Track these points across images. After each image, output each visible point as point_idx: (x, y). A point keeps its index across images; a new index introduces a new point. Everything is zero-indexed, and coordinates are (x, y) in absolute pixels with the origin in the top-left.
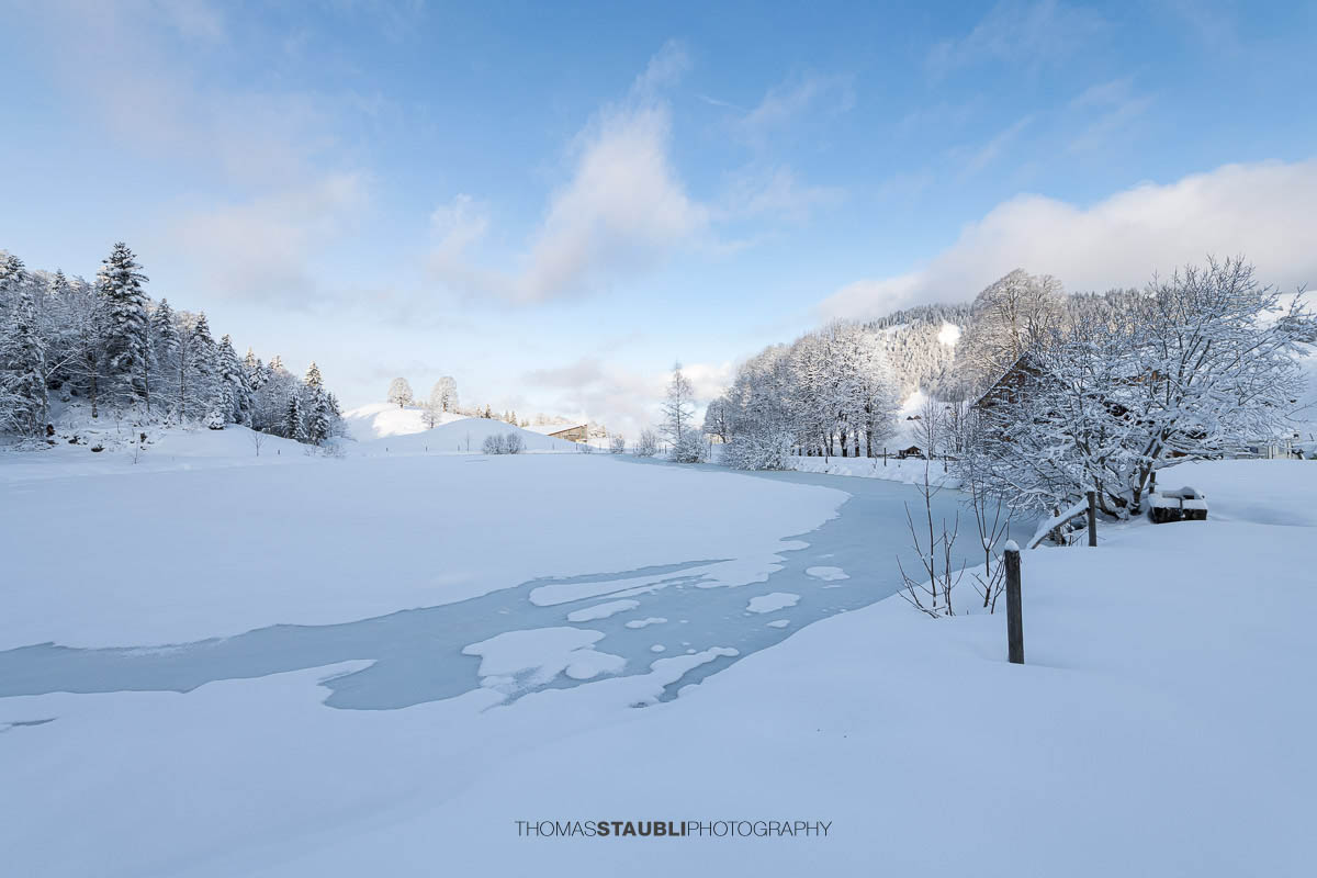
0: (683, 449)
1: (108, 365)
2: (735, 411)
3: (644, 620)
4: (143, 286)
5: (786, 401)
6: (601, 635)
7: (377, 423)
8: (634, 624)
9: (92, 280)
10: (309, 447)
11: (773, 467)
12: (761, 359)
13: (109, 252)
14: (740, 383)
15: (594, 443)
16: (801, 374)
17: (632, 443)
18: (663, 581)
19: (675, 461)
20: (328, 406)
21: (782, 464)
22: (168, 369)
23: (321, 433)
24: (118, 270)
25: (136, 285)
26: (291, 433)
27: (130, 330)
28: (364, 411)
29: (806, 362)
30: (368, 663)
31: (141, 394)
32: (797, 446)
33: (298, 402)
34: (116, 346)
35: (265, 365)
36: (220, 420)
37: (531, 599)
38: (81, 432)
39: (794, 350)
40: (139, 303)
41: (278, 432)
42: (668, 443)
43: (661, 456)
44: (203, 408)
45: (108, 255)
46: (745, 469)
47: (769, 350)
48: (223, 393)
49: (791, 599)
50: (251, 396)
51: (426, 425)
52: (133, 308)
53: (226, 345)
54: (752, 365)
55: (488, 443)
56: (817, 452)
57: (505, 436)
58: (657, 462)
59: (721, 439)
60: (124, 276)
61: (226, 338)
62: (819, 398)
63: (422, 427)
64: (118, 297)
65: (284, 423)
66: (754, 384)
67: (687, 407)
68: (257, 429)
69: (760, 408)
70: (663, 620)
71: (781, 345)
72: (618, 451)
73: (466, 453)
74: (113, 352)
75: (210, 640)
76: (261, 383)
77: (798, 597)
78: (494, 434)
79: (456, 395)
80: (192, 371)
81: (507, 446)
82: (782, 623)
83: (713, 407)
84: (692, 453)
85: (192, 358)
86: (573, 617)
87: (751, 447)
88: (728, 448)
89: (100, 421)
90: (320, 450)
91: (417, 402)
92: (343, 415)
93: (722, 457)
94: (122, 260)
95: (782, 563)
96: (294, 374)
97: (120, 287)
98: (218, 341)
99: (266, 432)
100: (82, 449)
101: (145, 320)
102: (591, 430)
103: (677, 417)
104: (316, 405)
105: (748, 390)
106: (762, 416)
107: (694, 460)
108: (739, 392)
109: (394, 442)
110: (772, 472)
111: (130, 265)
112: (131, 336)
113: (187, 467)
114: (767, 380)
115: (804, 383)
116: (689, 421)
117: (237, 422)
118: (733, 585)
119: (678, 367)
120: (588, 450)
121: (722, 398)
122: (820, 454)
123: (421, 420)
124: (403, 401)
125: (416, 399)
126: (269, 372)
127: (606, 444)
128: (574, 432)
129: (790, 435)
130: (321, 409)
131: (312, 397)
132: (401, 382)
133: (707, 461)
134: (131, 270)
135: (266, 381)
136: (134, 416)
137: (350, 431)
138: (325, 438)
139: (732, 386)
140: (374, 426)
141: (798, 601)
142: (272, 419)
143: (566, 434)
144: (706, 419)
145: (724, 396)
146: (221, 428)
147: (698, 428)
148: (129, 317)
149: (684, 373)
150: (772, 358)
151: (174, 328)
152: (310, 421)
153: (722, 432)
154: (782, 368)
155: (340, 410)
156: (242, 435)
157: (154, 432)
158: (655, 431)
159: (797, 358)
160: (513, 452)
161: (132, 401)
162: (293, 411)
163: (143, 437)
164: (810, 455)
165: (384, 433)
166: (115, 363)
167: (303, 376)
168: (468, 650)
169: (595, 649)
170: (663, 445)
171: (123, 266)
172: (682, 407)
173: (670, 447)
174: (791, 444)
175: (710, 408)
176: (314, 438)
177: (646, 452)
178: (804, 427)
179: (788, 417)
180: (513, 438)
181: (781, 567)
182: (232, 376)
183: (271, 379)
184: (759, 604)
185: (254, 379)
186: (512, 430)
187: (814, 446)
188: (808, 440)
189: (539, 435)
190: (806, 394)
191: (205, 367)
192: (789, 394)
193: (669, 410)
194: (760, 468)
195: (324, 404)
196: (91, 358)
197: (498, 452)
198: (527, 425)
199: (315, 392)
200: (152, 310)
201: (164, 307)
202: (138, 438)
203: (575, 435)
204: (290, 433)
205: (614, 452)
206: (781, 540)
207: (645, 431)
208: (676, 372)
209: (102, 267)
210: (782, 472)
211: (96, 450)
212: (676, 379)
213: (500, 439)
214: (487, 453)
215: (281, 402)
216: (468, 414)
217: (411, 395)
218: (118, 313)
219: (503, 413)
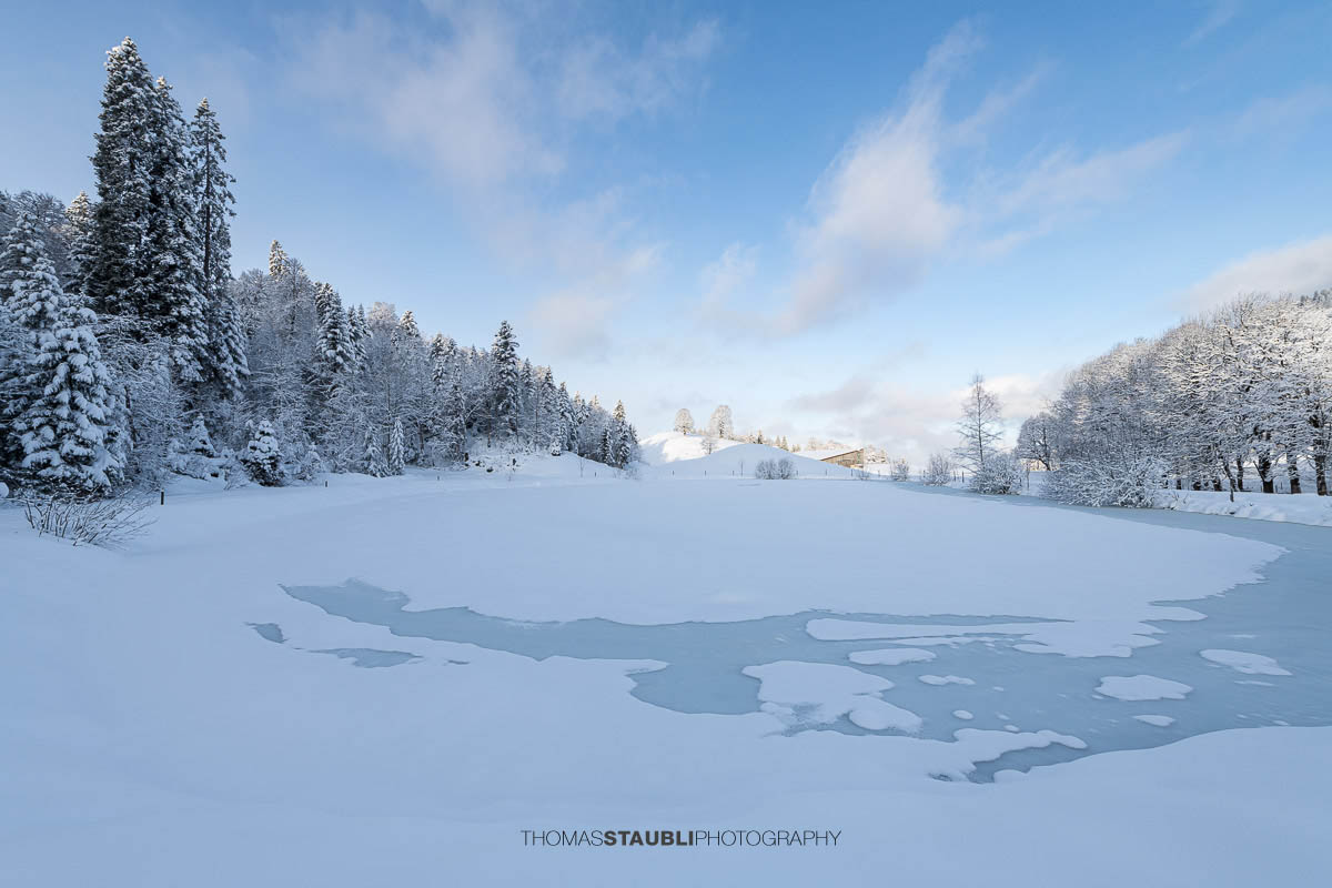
0: (987, 478)
1: (496, 409)
2: (1063, 430)
3: (943, 677)
4: (517, 351)
5: (1150, 415)
6: (888, 684)
7: (666, 449)
8: (930, 679)
9: (489, 350)
10: (616, 470)
11: (1132, 502)
12: (1105, 361)
13: (498, 328)
14: (1072, 394)
15: (873, 469)
16: (1178, 378)
17: (918, 469)
18: (966, 635)
19: (976, 491)
20: (629, 436)
21: (1147, 499)
22: (529, 410)
23: (625, 458)
24: (503, 341)
25: (513, 350)
26: (604, 458)
27: (508, 383)
28: (655, 439)
29: (1188, 358)
30: (662, 665)
31: (514, 430)
32: (1174, 477)
33: (608, 433)
34: (501, 395)
35: (587, 404)
36: (558, 449)
37: (808, 630)
38: (482, 457)
39: (1163, 345)
40: (514, 363)
41: (595, 458)
42: (966, 470)
43: (958, 485)
44: (549, 439)
45: (497, 331)
46: (1084, 504)
47: (1119, 348)
48: (560, 426)
49: (1175, 689)
50: (578, 429)
51: (705, 451)
52: (510, 367)
53: (563, 389)
54: (1090, 370)
55: (761, 468)
56: (1211, 485)
57: (776, 461)
58: (954, 492)
59: (1042, 465)
60: (506, 344)
61: (563, 385)
62: (1211, 409)
63: (702, 453)
64: (502, 360)
65: (599, 450)
66: (1094, 393)
67: (990, 427)
68: (581, 455)
69: (1105, 425)
70: (970, 682)
71: (1139, 341)
72: (900, 477)
73: (740, 477)
74: (499, 400)
75: (555, 622)
76: (584, 418)
77: (1188, 689)
78: (766, 458)
79: (730, 422)
80: (543, 411)
81: (779, 470)
82: (1162, 720)
83: (1029, 427)
84: (1001, 482)
85: (543, 401)
86: (855, 657)
87: (1094, 476)
88: (1057, 477)
89: (492, 450)
90: (623, 473)
91: (697, 430)
92: (640, 443)
93: (1044, 488)
94: (505, 334)
95: (1154, 635)
96: (606, 410)
97: (503, 352)
98: (558, 387)
99: (587, 458)
100: (482, 470)
101: (516, 374)
102: (868, 455)
103: (979, 441)
104: (621, 435)
105: (1084, 405)
106: (1110, 435)
107: (1004, 490)
108: (1070, 406)
109: (679, 466)
110: (1129, 510)
111: (509, 336)
112: (509, 387)
113: (538, 484)
114: (1116, 388)
115: (1184, 390)
116: (995, 444)
117: (569, 450)
118: (1075, 654)
119: (978, 379)
120: (864, 477)
121: (1043, 415)
122: (1218, 488)
123: (700, 447)
124: (686, 429)
125: (697, 428)
126: (590, 409)
127: (885, 470)
128: (848, 457)
129: (1161, 461)
130: (624, 438)
131: (618, 428)
132: (684, 412)
133: (1024, 492)
134: (510, 340)
135: (587, 416)
136: (509, 446)
137: (645, 457)
138: (627, 463)
139: (1057, 397)
140: (664, 452)
141: (1187, 695)
142: (591, 447)
143: (839, 459)
144: (1019, 441)
145: (1047, 411)
146: (559, 455)
147: (1008, 452)
148: (508, 374)
149: (989, 387)
150: (1125, 359)
151: (533, 379)
152: (617, 448)
153: (1046, 457)
154: (1143, 371)
155: (637, 438)
156: (571, 458)
157: (520, 457)
158: (948, 456)
159: (1171, 355)
160: (784, 477)
161: (509, 435)
162: (605, 440)
163: (514, 461)
164: (1197, 487)
165: (670, 459)
166: (500, 408)
168: (747, 671)
169: (882, 699)
170: (959, 472)
171: (506, 338)
172: (986, 428)
173: (969, 475)
174: (1161, 472)
175: (1025, 427)
176: (619, 463)
177: (937, 479)
178: (1185, 449)
179: (1160, 439)
180: (784, 463)
181: (1154, 642)
182: (566, 414)
183: (590, 414)
184: (1113, 686)
185: (580, 415)
186: (783, 455)
187: (1205, 475)
188: (1194, 467)
189: (811, 460)
190: (1190, 404)
191: (550, 407)
192: (1156, 404)
193: (966, 431)
194: (1108, 505)
195: (627, 434)
196: (488, 405)
197: (770, 477)
198: (799, 449)
199: (620, 424)
200: (520, 367)
201: (527, 365)
202: (512, 462)
203: (850, 460)
204: (600, 458)
205: (895, 479)
206: (1152, 604)
207: (935, 455)
208: (975, 387)
209: (495, 340)
210: (1146, 510)
211: (489, 471)
212: (976, 395)
213: (771, 465)
214: (759, 477)
215: (598, 433)
216: (742, 440)
217: (693, 424)
218: (503, 372)
219: (774, 439)
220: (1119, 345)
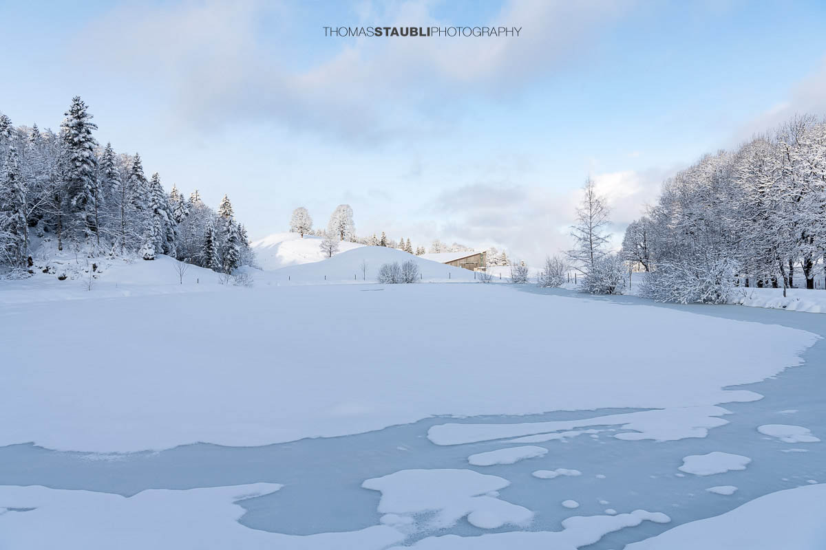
0: (596, 279)
1: (69, 204)
2: (660, 234)
3: (554, 471)
4: (94, 134)
5: (728, 221)
6: (504, 483)
7: (281, 252)
8: (541, 474)
9: (57, 131)
10: (223, 275)
11: (711, 300)
12: (694, 171)
13: (68, 106)
14: (667, 201)
15: (495, 272)
16: (749, 187)
17: (535, 271)
18: (575, 429)
19: (586, 292)
20: (238, 237)
21: (723, 296)
22: (113, 207)
23: (233, 262)
24: (75, 121)
25: (89, 133)
26: (208, 263)
27: (84, 173)
28: (269, 241)
29: (758, 169)
30: (276, 487)
31: (93, 229)
32: (743, 276)
33: (213, 233)
34: (74, 188)
35: (186, 200)
36: (151, 252)
37: (429, 437)
38: (51, 262)
39: (739, 158)
40: (90, 149)
41: (197, 262)
42: (578, 272)
43: (570, 286)
44: (139, 240)
45: (68, 109)
46: (674, 302)
47: (705, 160)
48: (154, 226)
49: (737, 462)
50: (176, 229)
51: (325, 254)
52: (86, 154)
53: (156, 182)
54: (683, 179)
55: (384, 271)
56: (770, 283)
57: (400, 265)
58: (566, 293)
59: (642, 266)
60: (80, 125)
61: (155, 176)
62: (773, 216)
63: (321, 256)
64: (75, 144)
65: (202, 254)
66: (686, 201)
67: (602, 232)
68: (181, 259)
69: (693, 229)
70: (575, 472)
71: (721, 153)
72: (520, 280)
73: (363, 282)
74: (73, 192)
75: (147, 452)
76: (183, 216)
77: (748, 460)
78: (390, 262)
79: (352, 223)
80: (130, 208)
81: (402, 275)
82: (727, 490)
83: (633, 229)
84: (608, 283)
85: (130, 196)
86: (475, 459)
87: (682, 276)
88: (653, 277)
89: (65, 253)
90: (232, 279)
91: (316, 231)
92: (251, 245)
93: (644, 288)
94: (78, 112)
95: (724, 416)
96: (210, 207)
97: (77, 135)
98: (150, 179)
99: (188, 262)
100: (52, 277)
101: (95, 163)
102: (490, 258)
103: (590, 241)
104: (229, 236)
105: (677, 209)
106: (696, 238)
107: (610, 291)
108: (666, 212)
109: (295, 271)
110: (709, 306)
111: (84, 115)
112: (85, 178)
113: (127, 293)
114: (703, 196)
115: (753, 199)
116: (603, 247)
117: (165, 253)
118: (663, 439)
119: (589, 184)
120: (487, 280)
121: (644, 220)
122: (775, 285)
123: (319, 249)
124: (303, 230)
125: (315, 228)
126: (189, 207)
127: (506, 273)
128: (472, 260)
129: (734, 262)
130: (232, 240)
131: (225, 229)
132: (301, 211)
133: (626, 292)
134: (85, 120)
135: (187, 214)
136: (87, 248)
137: (258, 260)
138: (236, 267)
139: (656, 203)
140: (277, 255)
141: (748, 465)
142: (192, 250)
143: (463, 262)
144: (624, 244)
145: (647, 216)
146: (153, 259)
147: (614, 254)
148: (84, 162)
149: (600, 191)
150: (710, 169)
151: (116, 169)
152: (224, 251)
153: (644, 259)
154: (722, 181)
155: (248, 240)
157: (102, 262)
158: (562, 258)
159: (744, 167)
160: (408, 281)
161: (86, 235)
162: (209, 242)
163: (95, 267)
164: (760, 285)
165: (286, 261)
166: (74, 202)
167: (216, 209)
168: (367, 484)
169: (499, 498)
170: (573, 273)
171: (79, 117)
172: (596, 231)
173: (581, 276)
174: (734, 272)
175: (629, 230)
176: (227, 268)
177: (553, 281)
178: (752, 252)
179: (732, 241)
180: (408, 266)
181: (724, 422)
182: (161, 211)
183: (191, 212)
184: (696, 464)
185: (178, 213)
186: (407, 258)
187: (766, 274)
188: (759, 267)
189: (437, 263)
190: (757, 212)
191: (140, 203)
192: (732, 212)
193: (579, 234)
194: (693, 302)
195: (235, 235)
196: (57, 199)
197: (394, 282)
198: (423, 252)
199: (227, 224)
200: (100, 154)
201: (109, 151)
202: (91, 268)
203: (474, 263)
204: (206, 263)
205: (515, 281)
206: (724, 389)
207: (551, 258)
208: (587, 191)
209: (64, 119)
210: (724, 306)
211: (61, 279)
212: (588, 199)
213: (395, 268)
214: (383, 282)
215: (200, 234)
216: (364, 243)
217: (311, 225)
218: (75, 159)
219: (398, 242)
220: (706, 156)
